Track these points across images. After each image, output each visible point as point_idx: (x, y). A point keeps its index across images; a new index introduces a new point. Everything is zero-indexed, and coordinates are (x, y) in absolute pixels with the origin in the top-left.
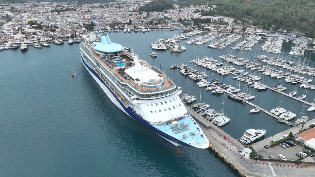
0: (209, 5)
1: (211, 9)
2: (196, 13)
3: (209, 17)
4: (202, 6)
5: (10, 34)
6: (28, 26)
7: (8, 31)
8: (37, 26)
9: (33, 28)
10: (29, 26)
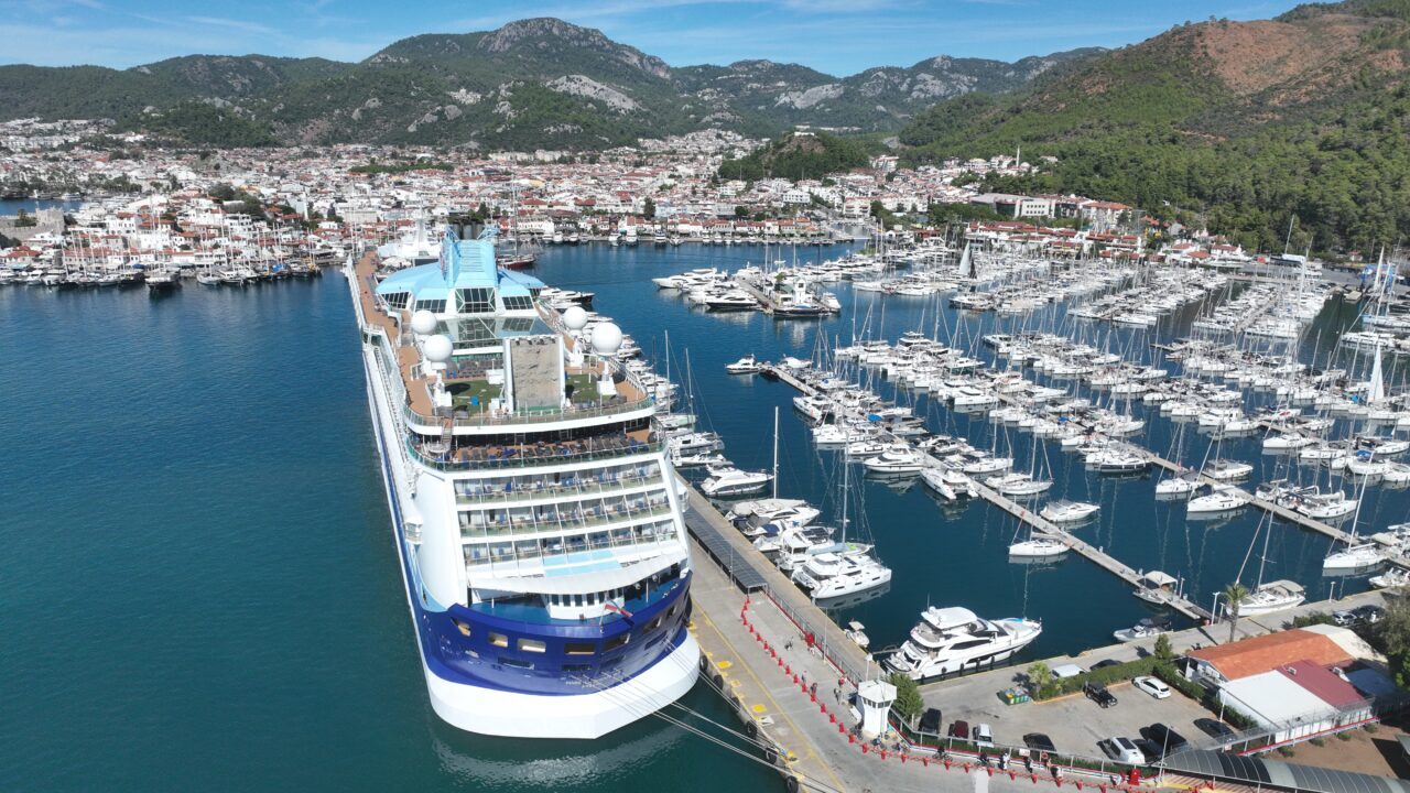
0: (1026, 157)
1: (1030, 170)
2: (959, 186)
3: (1009, 198)
4: (993, 160)
5: (128, 232)
6: (206, 203)
7: (122, 218)
8: (240, 204)
9: (226, 210)
10: (211, 202)
